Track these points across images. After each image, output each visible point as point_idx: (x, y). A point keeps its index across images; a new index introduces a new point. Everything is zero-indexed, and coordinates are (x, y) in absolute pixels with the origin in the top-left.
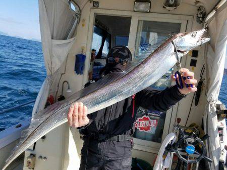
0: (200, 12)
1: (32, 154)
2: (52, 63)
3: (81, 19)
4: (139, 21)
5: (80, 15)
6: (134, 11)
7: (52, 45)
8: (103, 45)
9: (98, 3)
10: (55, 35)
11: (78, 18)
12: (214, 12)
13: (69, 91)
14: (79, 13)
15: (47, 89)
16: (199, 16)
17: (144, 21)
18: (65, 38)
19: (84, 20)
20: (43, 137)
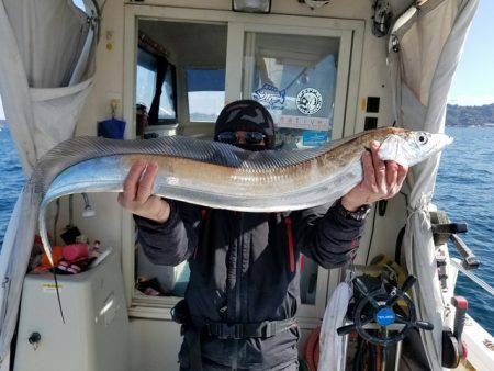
0: (379, 12)
2: (35, 149)
3: (103, 32)
4: (246, 33)
5: (98, 21)
6: (233, 10)
7: (32, 102)
8: (158, 92)
10: (37, 76)
11: (93, 29)
12: (413, 11)
13: (89, 214)
14: (96, 15)
15: (29, 216)
16: (378, 20)
17: (257, 33)
18: (65, 83)
19: (109, 34)
20: (35, 338)
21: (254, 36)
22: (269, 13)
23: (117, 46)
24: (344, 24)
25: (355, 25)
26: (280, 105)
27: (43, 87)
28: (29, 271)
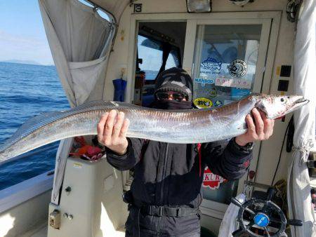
0: (290, 4)
1: (56, 210)
4: (198, 26)
6: (188, 12)
9: (140, 5)
14: (114, 22)
16: (289, 10)
17: (206, 26)
18: (96, 57)
19: (123, 32)
20: (68, 190)
21: (203, 27)
22: (210, 12)
23: (126, 38)
24: (265, 15)
25: (273, 15)
26: (218, 71)
27: (78, 61)
28: (70, 156)
